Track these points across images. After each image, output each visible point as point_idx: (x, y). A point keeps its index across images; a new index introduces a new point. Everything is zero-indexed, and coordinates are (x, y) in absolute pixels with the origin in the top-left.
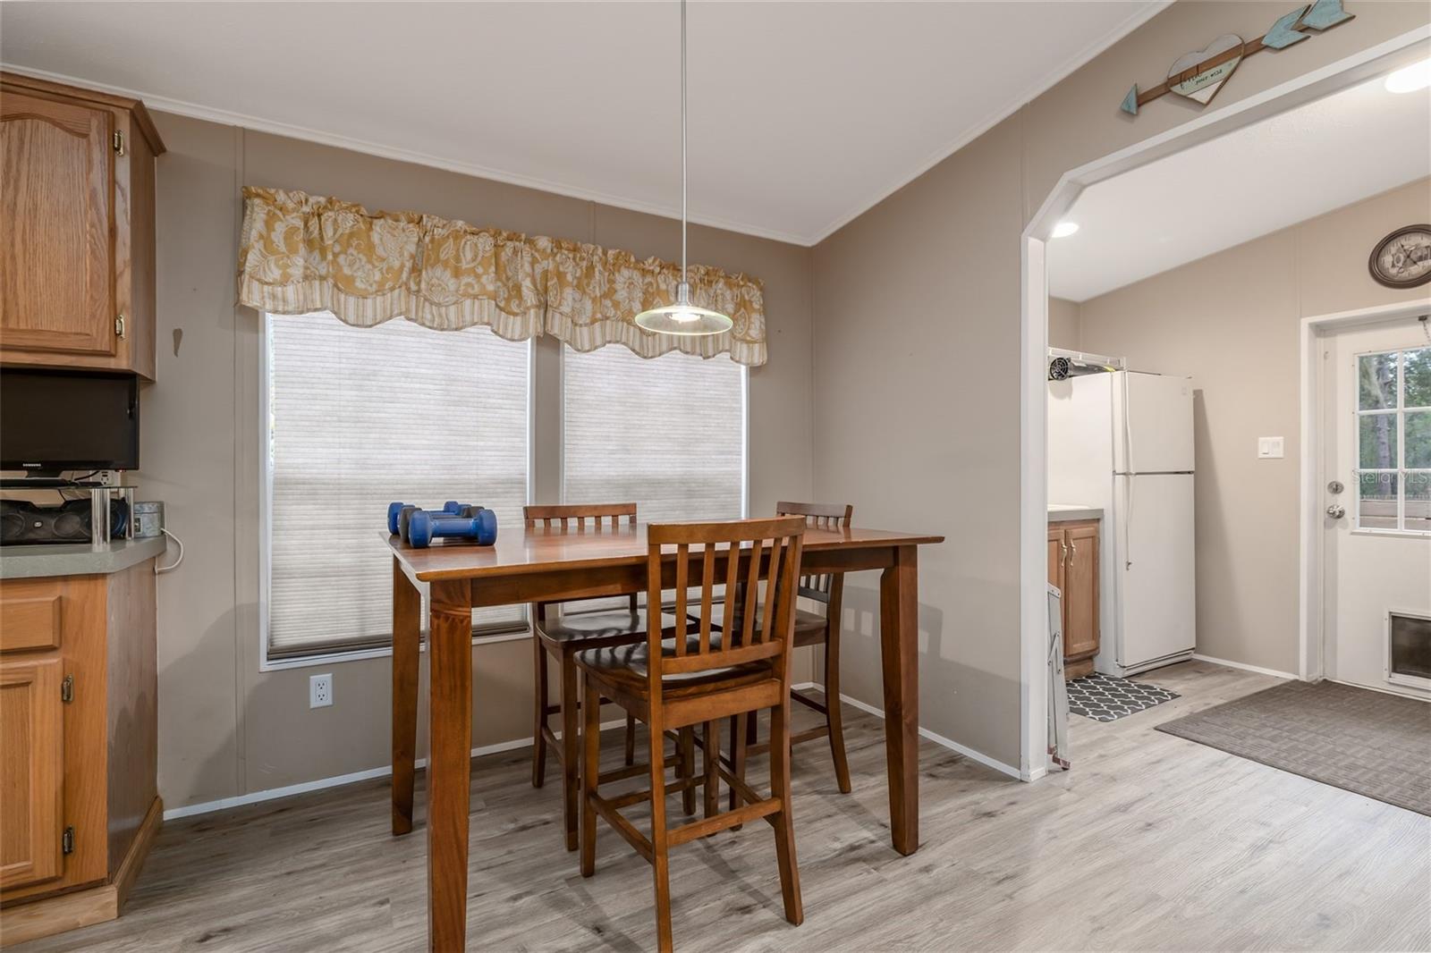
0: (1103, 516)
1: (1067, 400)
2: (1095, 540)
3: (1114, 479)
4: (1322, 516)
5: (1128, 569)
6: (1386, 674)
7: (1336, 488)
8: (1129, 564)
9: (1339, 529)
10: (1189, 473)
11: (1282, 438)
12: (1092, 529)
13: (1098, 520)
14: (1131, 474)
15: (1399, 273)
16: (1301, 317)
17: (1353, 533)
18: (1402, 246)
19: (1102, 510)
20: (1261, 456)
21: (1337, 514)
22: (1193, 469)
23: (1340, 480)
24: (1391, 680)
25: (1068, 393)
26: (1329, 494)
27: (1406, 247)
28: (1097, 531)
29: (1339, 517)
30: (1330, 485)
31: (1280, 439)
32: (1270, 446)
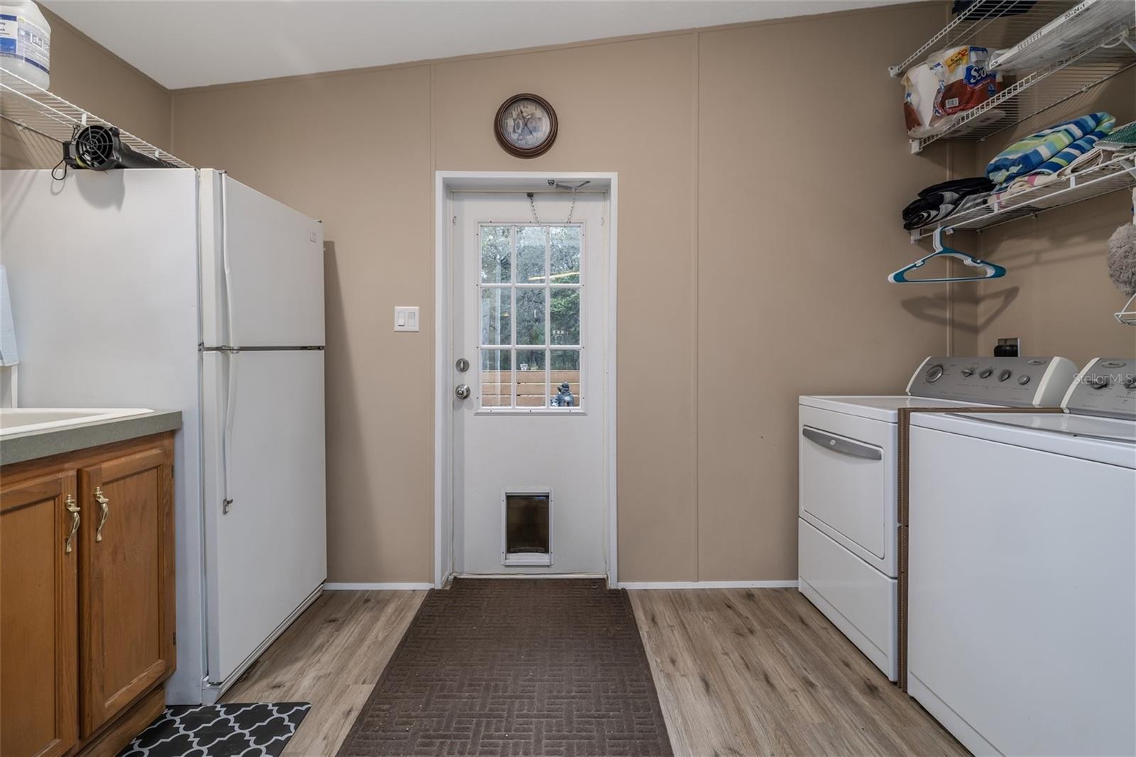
0: (181, 423)
1: (112, 210)
2: (165, 472)
3: (201, 359)
4: (452, 396)
5: (225, 512)
6: (503, 556)
7: (463, 366)
8: (228, 503)
9: (466, 410)
10: (319, 348)
11: (417, 307)
12: (155, 452)
13: (172, 433)
14: (232, 349)
15: (518, 140)
16: (436, 170)
17: (477, 414)
18: (522, 112)
19: (180, 413)
20: (397, 328)
21: (465, 394)
22: (323, 344)
23: (467, 358)
24: (509, 562)
25: (116, 198)
26: (456, 372)
27: (524, 114)
28: (169, 454)
29: (466, 397)
30: (458, 363)
31: (416, 308)
32: (405, 317)
